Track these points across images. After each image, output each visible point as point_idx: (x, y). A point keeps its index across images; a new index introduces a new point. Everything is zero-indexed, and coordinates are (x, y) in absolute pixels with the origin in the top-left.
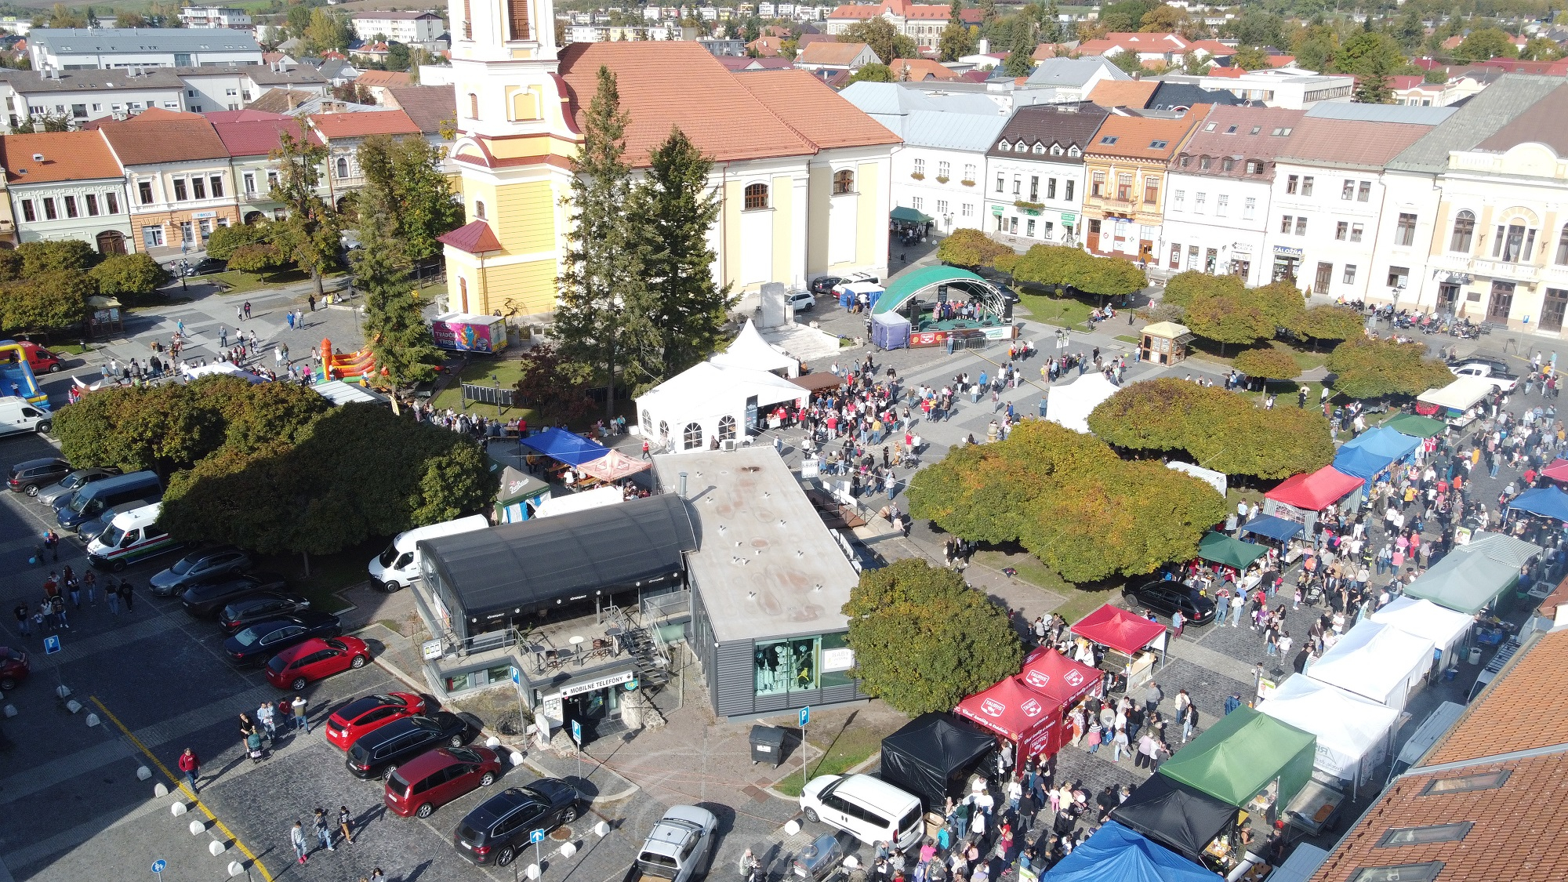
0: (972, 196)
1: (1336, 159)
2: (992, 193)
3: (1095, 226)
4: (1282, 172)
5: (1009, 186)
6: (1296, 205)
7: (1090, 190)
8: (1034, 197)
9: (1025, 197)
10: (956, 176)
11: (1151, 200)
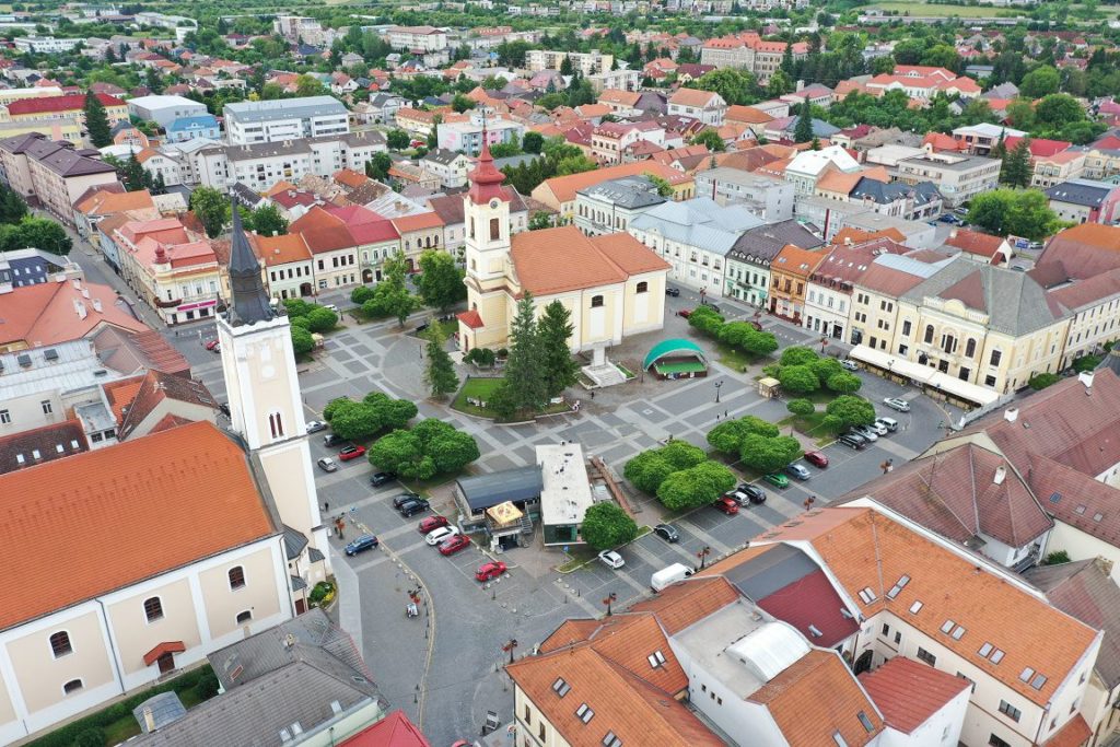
0: (718, 275)
1: (880, 289)
2: (728, 276)
3: (774, 301)
4: (857, 291)
5: (736, 274)
6: (861, 308)
7: (772, 283)
8: (747, 281)
9: (743, 280)
10: (712, 264)
11: (800, 292)
